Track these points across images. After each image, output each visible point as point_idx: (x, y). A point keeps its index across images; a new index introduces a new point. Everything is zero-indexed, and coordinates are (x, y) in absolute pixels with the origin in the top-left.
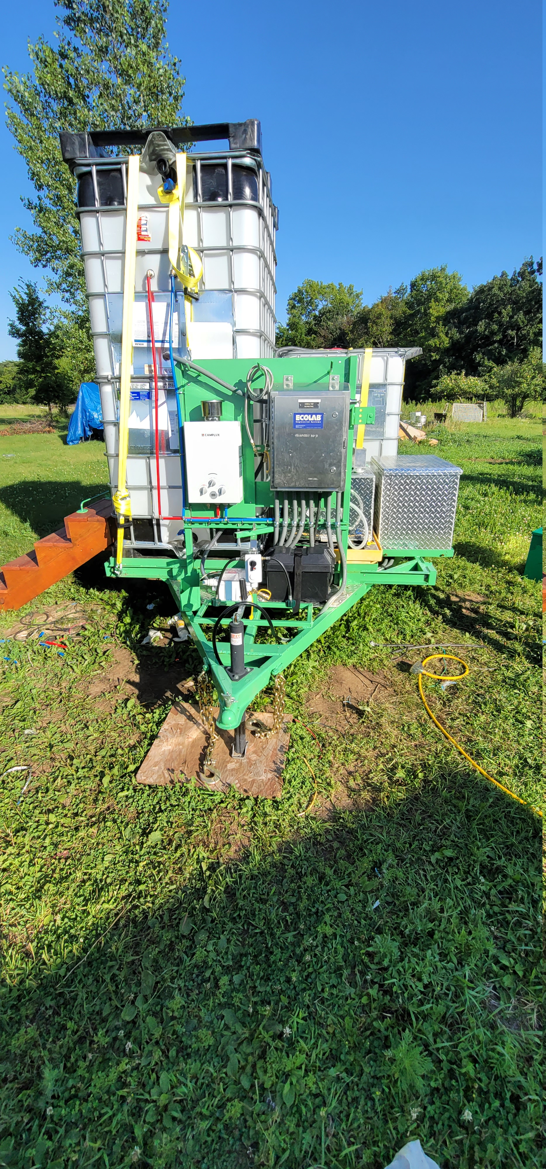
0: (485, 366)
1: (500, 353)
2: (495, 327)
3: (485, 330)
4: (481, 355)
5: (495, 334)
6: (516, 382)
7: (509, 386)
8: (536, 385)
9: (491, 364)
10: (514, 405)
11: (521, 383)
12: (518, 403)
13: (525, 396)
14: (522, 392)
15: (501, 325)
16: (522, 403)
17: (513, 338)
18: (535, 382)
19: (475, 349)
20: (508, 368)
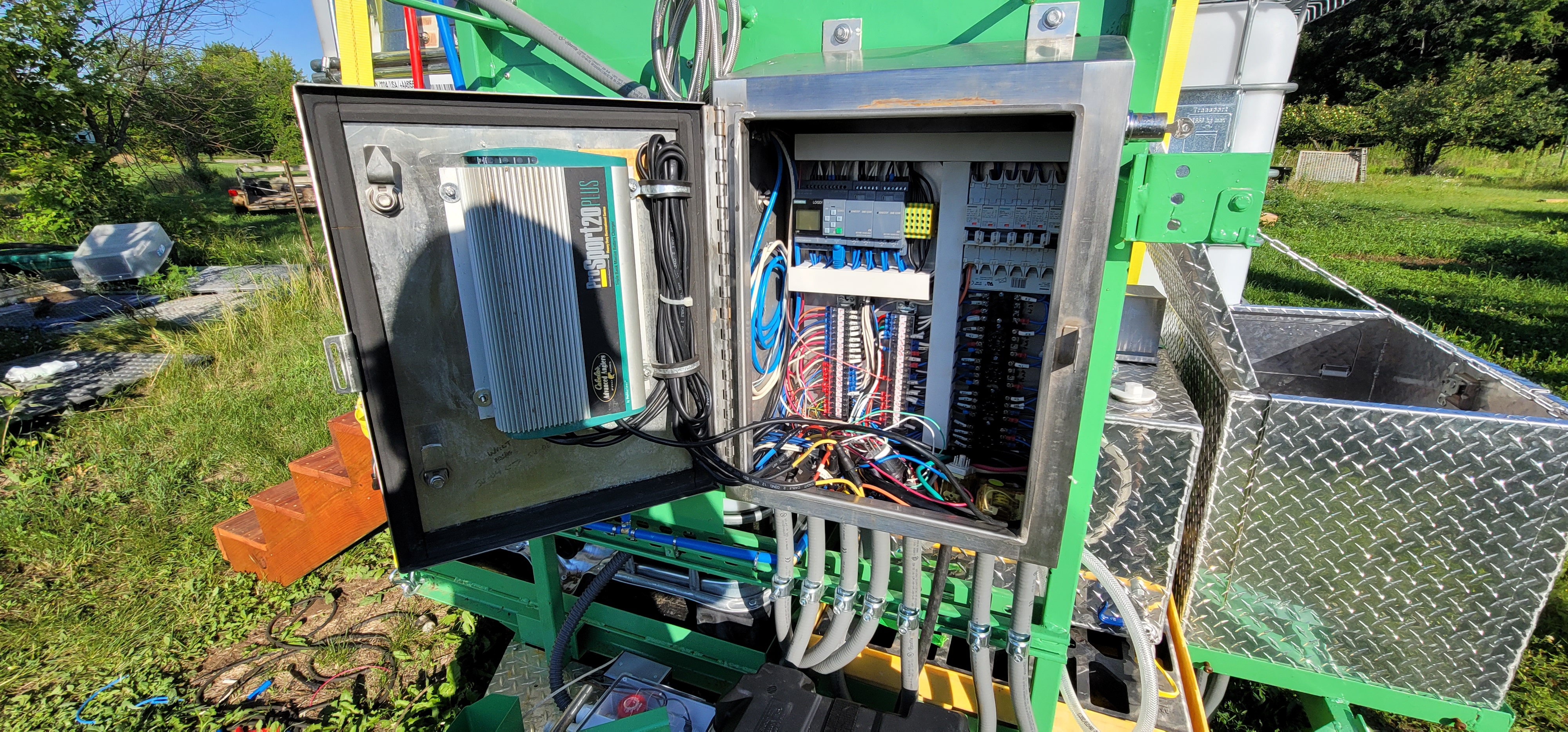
0: (1360, 90)
1: (1391, 66)
2: (1385, 25)
3: (1365, 31)
4: (1352, 73)
5: (1385, 37)
6: (1427, 114)
7: (1412, 121)
8: (1470, 119)
9: (1372, 86)
10: (1420, 153)
11: (1438, 115)
12: (1428, 150)
13: (1444, 138)
14: (1441, 131)
15: (1396, 21)
16: (1437, 150)
17: (1418, 42)
18: (1468, 113)
19: (1342, 63)
20: (1413, 90)
